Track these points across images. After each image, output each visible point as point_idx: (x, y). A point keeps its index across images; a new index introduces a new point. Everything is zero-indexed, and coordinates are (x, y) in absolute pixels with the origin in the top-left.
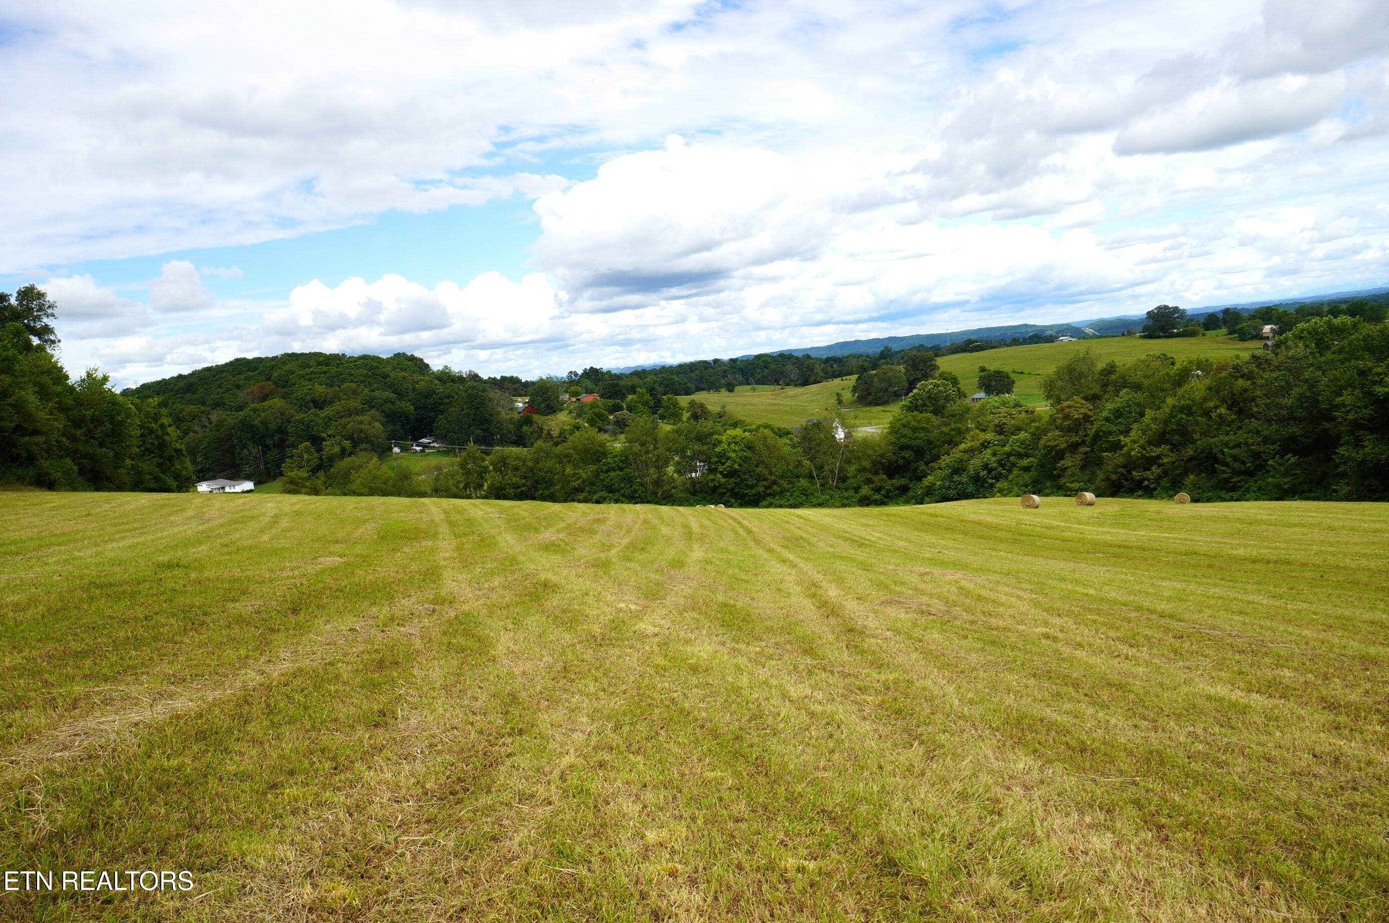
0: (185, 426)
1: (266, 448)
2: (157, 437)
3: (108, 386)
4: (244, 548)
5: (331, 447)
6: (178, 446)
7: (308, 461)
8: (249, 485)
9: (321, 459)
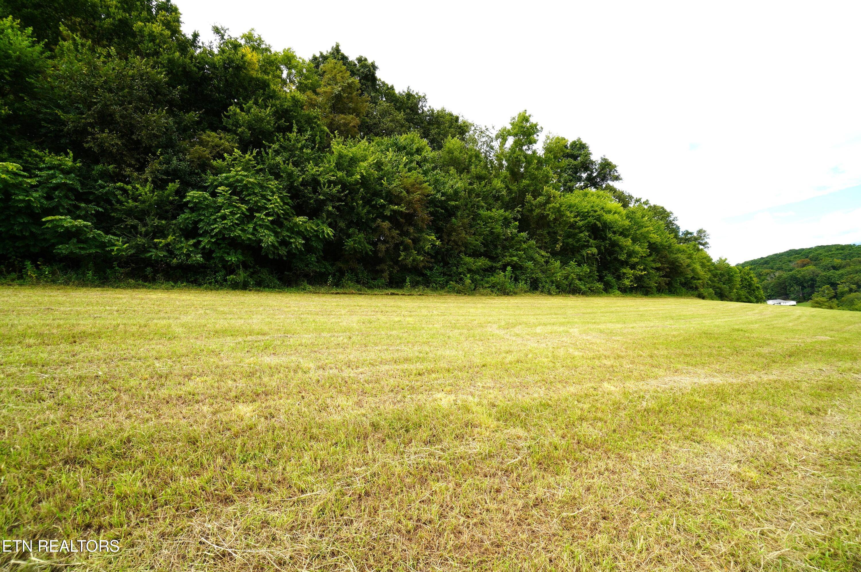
0: (763, 278)
1: (803, 287)
2: (748, 282)
3: (727, 262)
4: (777, 328)
5: (841, 288)
6: (758, 285)
7: (828, 294)
8: (794, 303)
9: (836, 293)
